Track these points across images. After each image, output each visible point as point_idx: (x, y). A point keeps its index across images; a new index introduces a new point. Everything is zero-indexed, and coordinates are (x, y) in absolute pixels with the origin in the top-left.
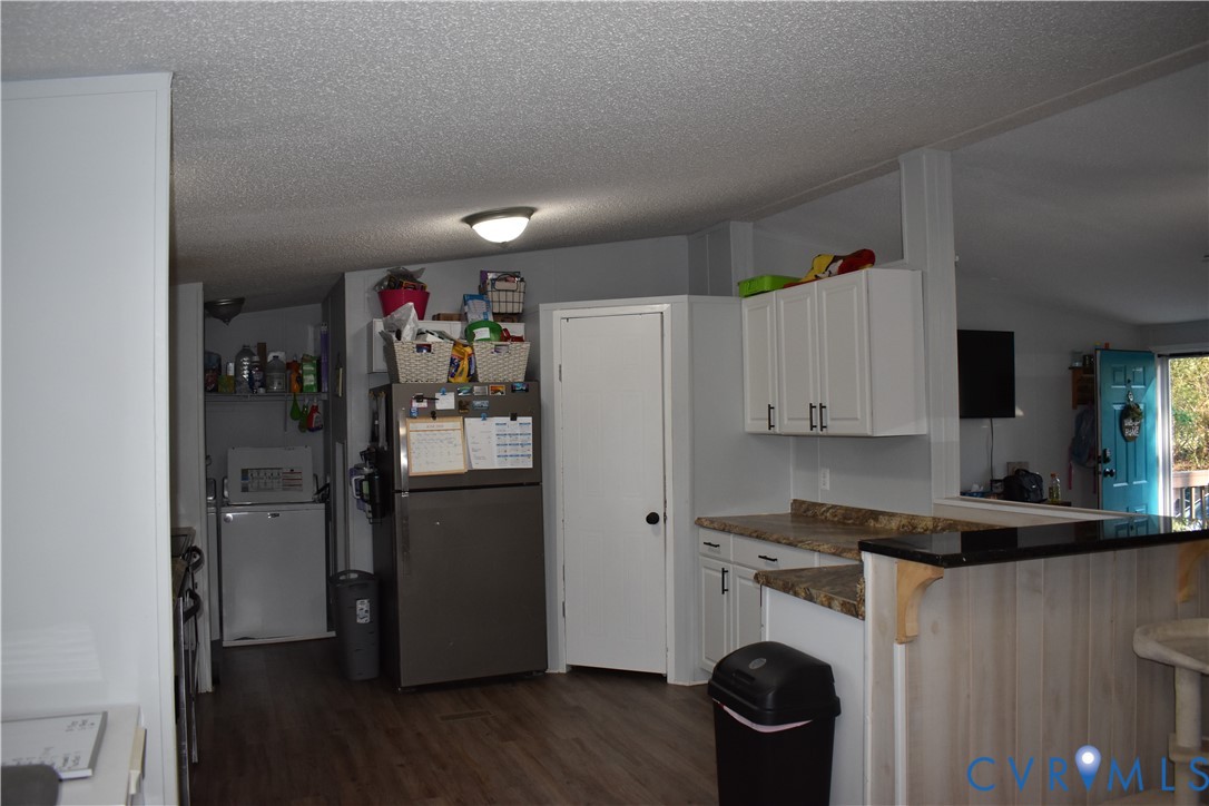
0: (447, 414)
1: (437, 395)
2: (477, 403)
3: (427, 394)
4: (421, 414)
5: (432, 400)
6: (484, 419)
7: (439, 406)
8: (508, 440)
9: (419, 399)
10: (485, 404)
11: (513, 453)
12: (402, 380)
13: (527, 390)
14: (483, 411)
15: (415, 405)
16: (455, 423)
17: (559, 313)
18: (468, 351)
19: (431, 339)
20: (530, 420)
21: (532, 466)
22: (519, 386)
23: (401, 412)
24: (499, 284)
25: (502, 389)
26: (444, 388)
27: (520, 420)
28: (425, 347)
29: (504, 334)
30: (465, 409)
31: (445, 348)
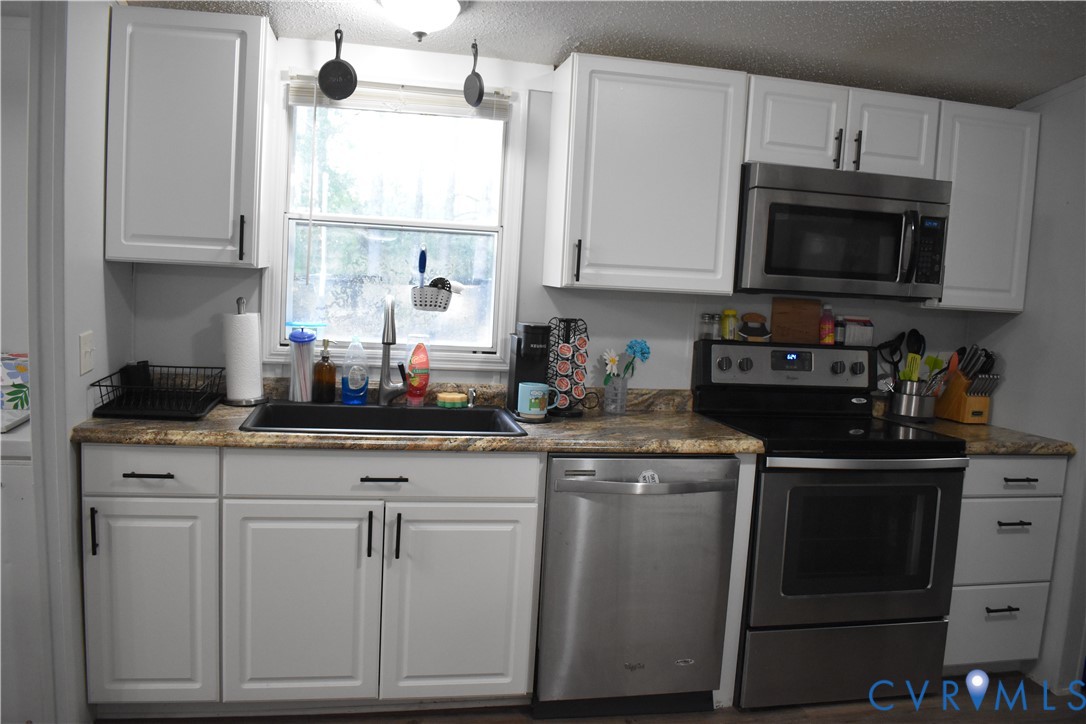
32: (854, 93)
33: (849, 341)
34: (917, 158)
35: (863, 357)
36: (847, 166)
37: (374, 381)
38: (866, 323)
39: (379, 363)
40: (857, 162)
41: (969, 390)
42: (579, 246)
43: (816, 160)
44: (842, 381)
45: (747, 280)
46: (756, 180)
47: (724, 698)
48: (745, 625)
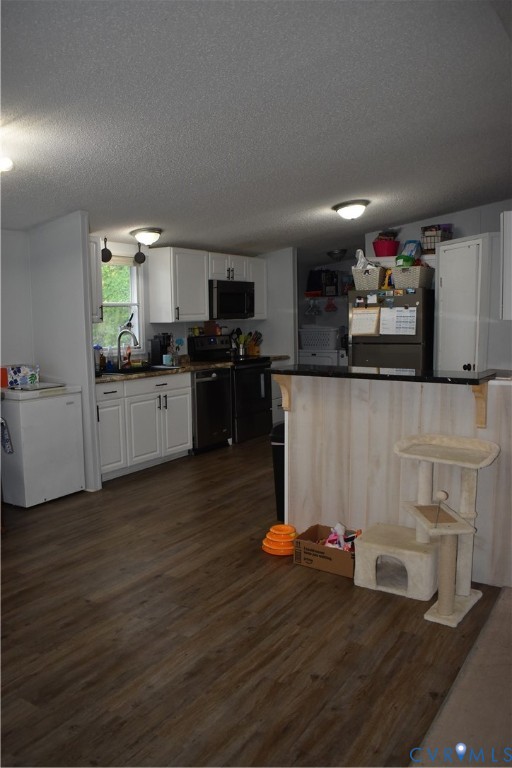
0: (373, 305)
1: (368, 296)
2: (388, 300)
3: (363, 295)
4: (359, 305)
5: (366, 299)
6: (391, 308)
7: (369, 302)
8: (403, 325)
9: (360, 298)
10: (392, 300)
12: (357, 289)
13: (415, 293)
14: (391, 304)
15: (358, 301)
16: (376, 310)
17: (442, 248)
18: (389, 272)
19: (369, 267)
20: (415, 309)
21: (413, 333)
22: (410, 291)
23: (350, 305)
24: (427, 233)
25: (401, 292)
26: (372, 292)
27: (410, 309)
28: (367, 271)
29: (417, 262)
30: (381, 303)
31: (376, 272)
32: (230, 256)
33: (223, 334)
34: (243, 275)
35: (227, 338)
36: (231, 279)
37: (116, 360)
38: (226, 327)
40: (233, 277)
41: (255, 345)
42: (178, 309)
43: (224, 277)
44: (224, 346)
45: (215, 316)
46: (215, 285)
47: (230, 441)
48: (233, 418)
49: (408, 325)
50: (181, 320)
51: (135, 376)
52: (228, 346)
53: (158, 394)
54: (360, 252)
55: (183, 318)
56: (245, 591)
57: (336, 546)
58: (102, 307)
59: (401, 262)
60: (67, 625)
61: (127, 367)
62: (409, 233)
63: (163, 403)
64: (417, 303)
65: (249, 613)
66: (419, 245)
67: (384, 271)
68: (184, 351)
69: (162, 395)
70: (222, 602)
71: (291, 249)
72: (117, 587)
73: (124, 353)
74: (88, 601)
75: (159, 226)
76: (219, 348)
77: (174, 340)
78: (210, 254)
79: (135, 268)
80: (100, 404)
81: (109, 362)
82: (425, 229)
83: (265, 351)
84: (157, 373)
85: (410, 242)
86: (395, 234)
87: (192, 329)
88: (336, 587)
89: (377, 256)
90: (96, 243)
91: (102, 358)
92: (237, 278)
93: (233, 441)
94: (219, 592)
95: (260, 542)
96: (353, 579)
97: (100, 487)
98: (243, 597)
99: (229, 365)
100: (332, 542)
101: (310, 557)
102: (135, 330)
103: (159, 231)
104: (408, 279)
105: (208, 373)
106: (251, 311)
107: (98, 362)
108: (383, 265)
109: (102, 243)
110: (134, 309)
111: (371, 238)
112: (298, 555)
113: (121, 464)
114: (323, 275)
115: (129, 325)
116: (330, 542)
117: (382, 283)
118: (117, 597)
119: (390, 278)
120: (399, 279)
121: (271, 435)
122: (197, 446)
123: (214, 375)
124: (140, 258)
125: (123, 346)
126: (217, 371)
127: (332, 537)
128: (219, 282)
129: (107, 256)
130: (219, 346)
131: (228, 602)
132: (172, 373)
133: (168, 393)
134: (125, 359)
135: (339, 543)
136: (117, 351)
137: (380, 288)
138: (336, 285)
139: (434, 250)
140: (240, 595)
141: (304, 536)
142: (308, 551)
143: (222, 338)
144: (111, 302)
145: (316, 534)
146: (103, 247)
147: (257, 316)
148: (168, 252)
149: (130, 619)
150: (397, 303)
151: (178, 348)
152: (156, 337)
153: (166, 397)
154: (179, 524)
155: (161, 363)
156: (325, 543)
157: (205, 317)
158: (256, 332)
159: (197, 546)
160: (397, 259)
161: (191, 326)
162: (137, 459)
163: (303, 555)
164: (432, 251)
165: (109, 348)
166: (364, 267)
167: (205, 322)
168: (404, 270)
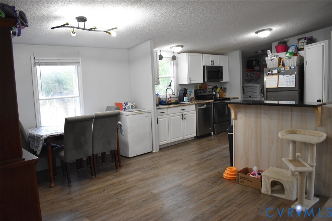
0: (275, 74)
1: (273, 70)
2: (282, 72)
3: (271, 70)
4: (269, 75)
5: (272, 72)
6: (283, 75)
7: (273, 73)
8: (289, 80)
9: (269, 71)
10: (284, 72)
11: (290, 83)
12: (268, 67)
13: (294, 68)
14: (283, 73)
15: (268, 73)
16: (277, 76)
17: (307, 48)
18: (282, 59)
19: (273, 58)
20: (294, 75)
21: (294, 86)
22: (292, 67)
23: (265, 74)
24: (300, 41)
25: (288, 68)
26: (275, 69)
27: (292, 75)
28: (272, 59)
29: (295, 54)
30: (279, 73)
31: (276, 60)
32: (212, 55)
33: (210, 88)
34: (218, 63)
35: (211, 90)
36: (212, 65)
37: (165, 100)
38: (211, 85)
39: (165, 97)
40: (213, 64)
41: (223, 93)
42: (190, 78)
43: (210, 64)
44: (210, 93)
45: (206, 81)
46: (206, 68)
47: (212, 133)
48: (214, 123)
49: (292, 83)
50: (191, 83)
51: (172, 106)
52: (212, 93)
53: (182, 113)
54: (269, 51)
55: (192, 82)
56: (215, 193)
57: (254, 176)
58: (159, 78)
59: (288, 55)
60: (144, 201)
61: (170, 102)
62: (292, 42)
63: (184, 117)
64: (296, 73)
65: (215, 201)
66: (297, 47)
67: (280, 59)
68: (193, 95)
69: (184, 113)
70: (205, 196)
71: (239, 51)
72: (164, 188)
73: (168, 97)
74: (152, 193)
75: (182, 45)
76: (208, 94)
77: (188, 91)
78: (203, 54)
79: (172, 62)
80: (159, 117)
81: (162, 100)
82: (299, 40)
83: (227, 95)
84: (181, 105)
85: (292, 46)
86: (285, 43)
87: (196, 87)
88: (253, 193)
89: (277, 52)
90: (156, 53)
91: (160, 99)
92: (215, 65)
93: (214, 134)
94: (204, 192)
95: (222, 174)
96: (261, 190)
97: (158, 151)
98: (214, 195)
99: (212, 101)
100: (253, 175)
101: (243, 180)
102: (173, 87)
103: (182, 46)
104: (291, 62)
105: (203, 105)
106: (221, 78)
107: (158, 100)
108: (279, 56)
109: (159, 52)
110: (172, 79)
111: (274, 45)
112: (238, 179)
113: (167, 142)
114: (254, 62)
115: (170, 85)
116: (252, 174)
117: (279, 65)
118: (163, 192)
119: (283, 62)
120: (287, 62)
121: (227, 130)
122: (198, 135)
123: (205, 105)
124: (174, 58)
125: (167, 94)
126: (207, 104)
127: (253, 173)
128: (207, 66)
129: (161, 58)
130: (208, 93)
131: (208, 196)
132: (188, 105)
133: (186, 113)
134: (168, 99)
135: (256, 175)
136: (165, 96)
137: (278, 67)
138: (260, 66)
139: (303, 49)
140: (213, 194)
141: (241, 172)
142: (242, 178)
143: (209, 90)
144: (164, 76)
145: (246, 171)
146: (159, 54)
147: (224, 80)
148: (186, 55)
149: (168, 200)
150: (286, 73)
151: (190, 94)
152: (181, 90)
153: (185, 114)
154: (189, 166)
155: (183, 101)
156: (249, 175)
157: (202, 81)
158: (224, 87)
159: (196, 174)
160: (286, 54)
161: (196, 85)
162: (173, 140)
163: (240, 180)
164: (302, 49)
165: (162, 95)
166: (271, 57)
167: (202, 83)
168: (289, 58)
